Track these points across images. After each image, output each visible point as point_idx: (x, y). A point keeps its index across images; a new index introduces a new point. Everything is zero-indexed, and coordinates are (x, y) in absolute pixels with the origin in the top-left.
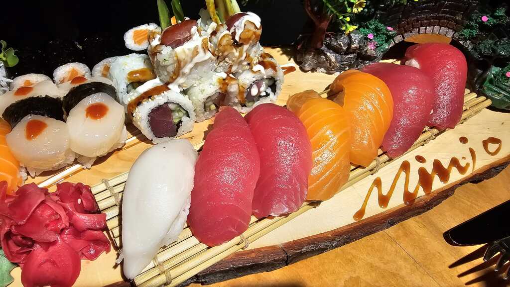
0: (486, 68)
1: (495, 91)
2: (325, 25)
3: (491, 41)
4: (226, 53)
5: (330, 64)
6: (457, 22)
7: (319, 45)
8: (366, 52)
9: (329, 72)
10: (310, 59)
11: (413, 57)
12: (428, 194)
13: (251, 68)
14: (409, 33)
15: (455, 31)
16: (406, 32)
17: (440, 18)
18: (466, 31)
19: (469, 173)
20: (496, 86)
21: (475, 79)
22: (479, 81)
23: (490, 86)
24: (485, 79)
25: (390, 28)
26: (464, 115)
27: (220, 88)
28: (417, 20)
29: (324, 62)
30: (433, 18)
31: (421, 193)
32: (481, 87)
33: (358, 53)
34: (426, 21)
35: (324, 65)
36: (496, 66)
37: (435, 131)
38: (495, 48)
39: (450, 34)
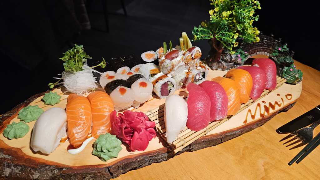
0: (283, 68)
1: (287, 76)
2: (221, 51)
3: (283, 57)
4: (189, 62)
5: (224, 67)
6: (270, 50)
7: (218, 59)
8: (238, 62)
9: (223, 70)
10: (215, 65)
11: (256, 63)
12: (268, 114)
13: (197, 68)
14: (253, 54)
15: (270, 54)
16: (252, 54)
17: (264, 49)
18: (274, 53)
19: (282, 107)
20: (287, 74)
21: (280, 72)
22: (281, 73)
23: (285, 74)
24: (283, 72)
25: (246, 52)
26: (277, 85)
27: (186, 76)
28: (256, 50)
29: (221, 66)
30: (261, 49)
31: (266, 114)
32: (282, 75)
33: (234, 62)
34: (259, 50)
35: (221, 67)
36: (286, 66)
37: (268, 91)
38: (285, 60)
39: (268, 55)
